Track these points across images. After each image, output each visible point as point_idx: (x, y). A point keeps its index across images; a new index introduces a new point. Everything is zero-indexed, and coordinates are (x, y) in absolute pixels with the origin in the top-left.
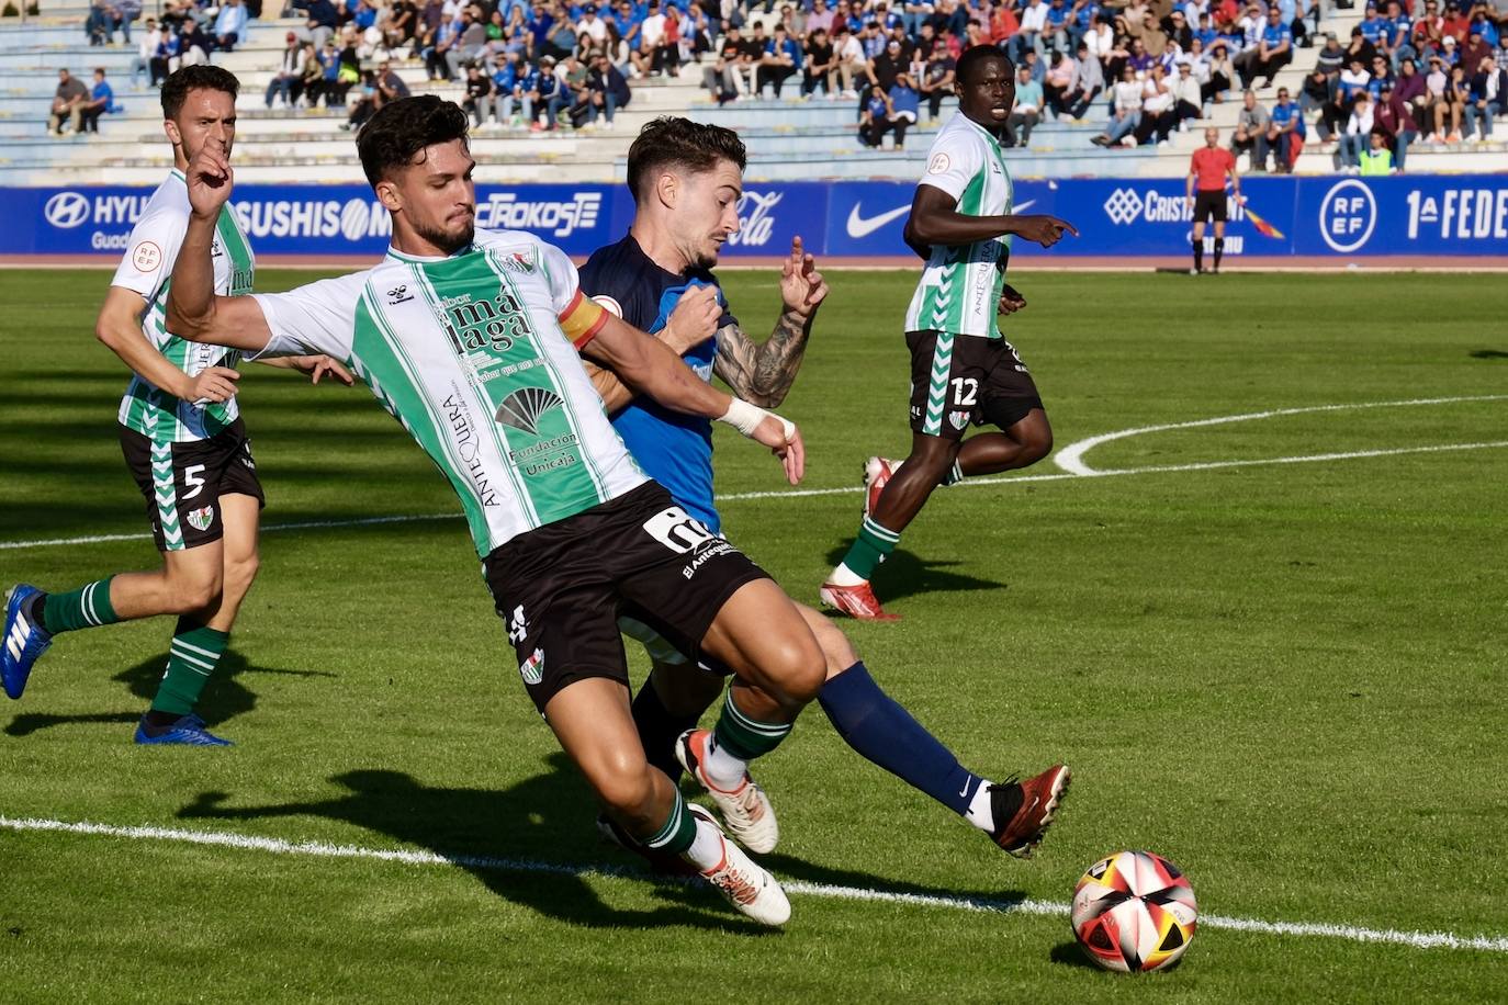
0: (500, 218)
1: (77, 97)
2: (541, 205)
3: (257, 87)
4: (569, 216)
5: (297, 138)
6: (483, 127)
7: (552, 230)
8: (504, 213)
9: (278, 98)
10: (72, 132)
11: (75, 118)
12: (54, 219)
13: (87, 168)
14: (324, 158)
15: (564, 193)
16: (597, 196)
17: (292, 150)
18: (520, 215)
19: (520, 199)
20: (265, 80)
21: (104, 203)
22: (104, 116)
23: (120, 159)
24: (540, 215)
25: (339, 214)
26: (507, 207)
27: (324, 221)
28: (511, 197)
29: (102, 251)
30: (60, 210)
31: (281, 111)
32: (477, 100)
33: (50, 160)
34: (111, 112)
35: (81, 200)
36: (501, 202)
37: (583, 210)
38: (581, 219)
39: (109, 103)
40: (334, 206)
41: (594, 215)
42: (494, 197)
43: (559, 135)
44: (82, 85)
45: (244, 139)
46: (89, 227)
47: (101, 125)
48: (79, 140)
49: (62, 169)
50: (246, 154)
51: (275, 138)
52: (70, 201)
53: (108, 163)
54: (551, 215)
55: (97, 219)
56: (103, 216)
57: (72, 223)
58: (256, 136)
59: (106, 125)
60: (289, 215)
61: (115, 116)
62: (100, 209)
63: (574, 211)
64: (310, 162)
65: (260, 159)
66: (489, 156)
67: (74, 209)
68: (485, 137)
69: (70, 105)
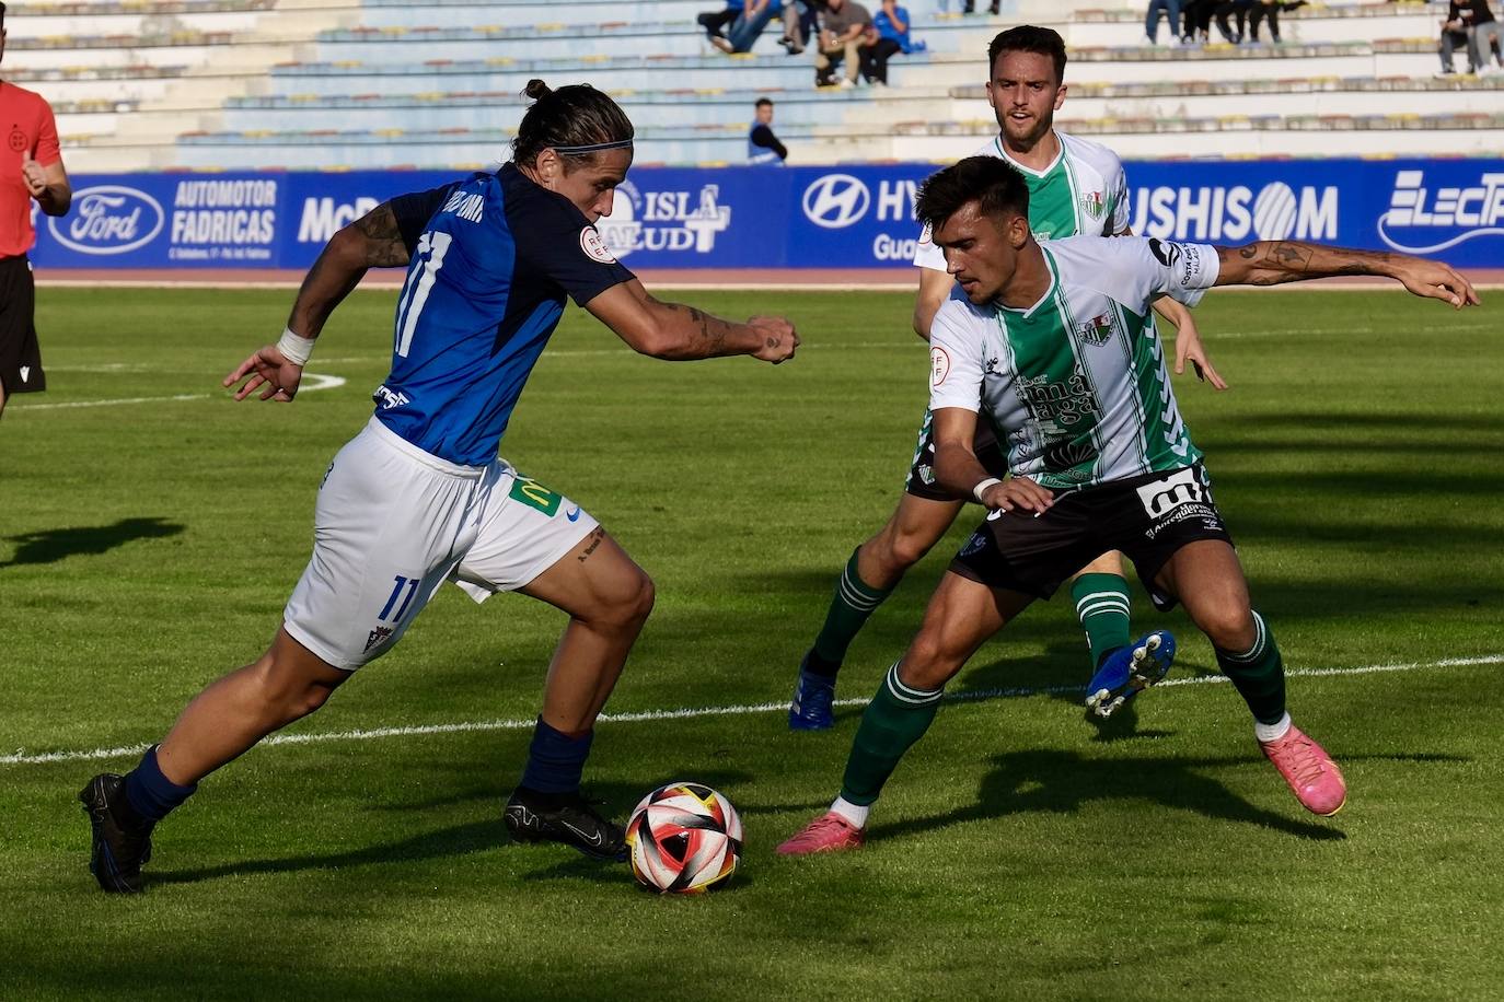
0: (1498, 210)
1: (855, 28)
3: (1130, 13)
5: (1190, 89)
6: (1480, 73)
9: (1164, 28)
10: (846, 83)
11: (852, 59)
12: (815, 216)
13: (869, 136)
14: (1231, 121)
17: (1182, 109)
21: (892, 191)
22: (896, 58)
23: (921, 124)
25: (1250, 207)
27: (1227, 217)
29: (890, 263)
30: (826, 202)
31: (1166, 49)
32: (1470, 31)
33: (815, 125)
34: (906, 53)
35: (858, 186)
36: (1499, 186)
39: (905, 35)
40: (1243, 193)
42: (1488, 179)
44: (863, 11)
45: (1108, 92)
46: (869, 227)
47: (892, 72)
48: (857, 95)
49: (831, 139)
50: (1112, 115)
51: (1155, 91)
52: (839, 188)
53: (901, 130)
55: (882, 215)
56: (890, 209)
57: (843, 221)
58: (1127, 86)
59: (899, 70)
60: (1174, 207)
61: (913, 58)
62: (885, 199)
64: (1209, 127)
65: (1132, 122)
66: (1485, 116)
67: (847, 200)
68: (1479, 87)
69: (844, 42)
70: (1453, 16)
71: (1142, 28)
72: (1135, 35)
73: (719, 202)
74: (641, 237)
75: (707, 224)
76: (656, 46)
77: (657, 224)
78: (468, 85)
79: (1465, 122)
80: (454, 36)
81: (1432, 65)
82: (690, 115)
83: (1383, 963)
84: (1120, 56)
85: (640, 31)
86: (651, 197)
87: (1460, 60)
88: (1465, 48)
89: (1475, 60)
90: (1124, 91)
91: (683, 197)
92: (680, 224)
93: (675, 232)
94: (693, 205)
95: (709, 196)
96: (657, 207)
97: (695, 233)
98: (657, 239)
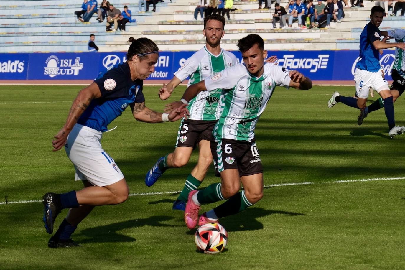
0: (288, 65)
1: (117, 16)
2: (305, 59)
3: (190, 11)
4: (316, 64)
7: (309, 70)
8: (289, 63)
9: (199, 16)
10: (114, 30)
11: (116, 24)
12: (106, 66)
13: (120, 45)
15: (314, 54)
16: (328, 56)
18: (296, 64)
19: (295, 57)
20: (193, 9)
22: (128, 23)
24: (304, 64)
26: (291, 60)
28: (292, 56)
30: (109, 62)
32: (280, 17)
33: (106, 41)
34: (130, 22)
35: (117, 58)
36: (288, 58)
37: (322, 62)
38: (321, 65)
41: (326, 63)
42: (285, 56)
43: (313, 31)
44: (119, 11)
45: (184, 33)
48: (117, 33)
49: (110, 45)
50: (185, 39)
52: (112, 58)
54: (309, 63)
58: (189, 31)
59: (128, 27)
61: (132, 23)
63: (318, 62)
65: (191, 41)
66: (284, 40)
67: (114, 61)
68: (283, 32)
69: (114, 19)
70: (276, 13)
71: (193, 16)
72: (191, 18)
73: (80, 62)
74: (59, 71)
75: (77, 68)
76: (63, 20)
77: (64, 68)
78: (13, 30)
79: (279, 41)
80: (9, 17)
81: (270, 26)
82: (73, 39)
83: (255, 266)
84: (187, 23)
85: (59, 16)
86: (62, 60)
87: (278, 25)
88: (279, 21)
89: (282, 25)
90: (188, 33)
91: (71, 61)
92: (70, 68)
93: (68, 70)
94: (73, 63)
95: (77, 60)
96: (64, 63)
97: (74, 70)
98: (63, 72)
